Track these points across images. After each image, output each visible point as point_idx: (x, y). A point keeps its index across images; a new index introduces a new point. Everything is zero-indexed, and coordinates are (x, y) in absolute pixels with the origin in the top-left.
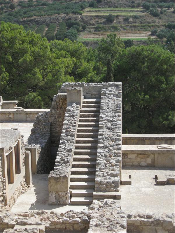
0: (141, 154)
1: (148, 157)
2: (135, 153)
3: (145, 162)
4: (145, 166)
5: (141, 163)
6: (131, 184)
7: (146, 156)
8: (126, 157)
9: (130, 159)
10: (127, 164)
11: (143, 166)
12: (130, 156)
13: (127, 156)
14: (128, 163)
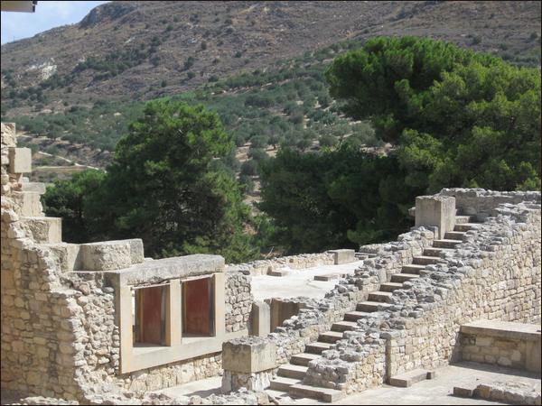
0: (501, 339)
1: (515, 347)
2: (490, 336)
3: (509, 356)
4: (508, 367)
5: (502, 358)
6: (405, 387)
7: (509, 343)
8: (473, 342)
9: (481, 347)
10: (473, 357)
11: (505, 366)
12: (480, 341)
13: (475, 340)
14: (477, 357)
